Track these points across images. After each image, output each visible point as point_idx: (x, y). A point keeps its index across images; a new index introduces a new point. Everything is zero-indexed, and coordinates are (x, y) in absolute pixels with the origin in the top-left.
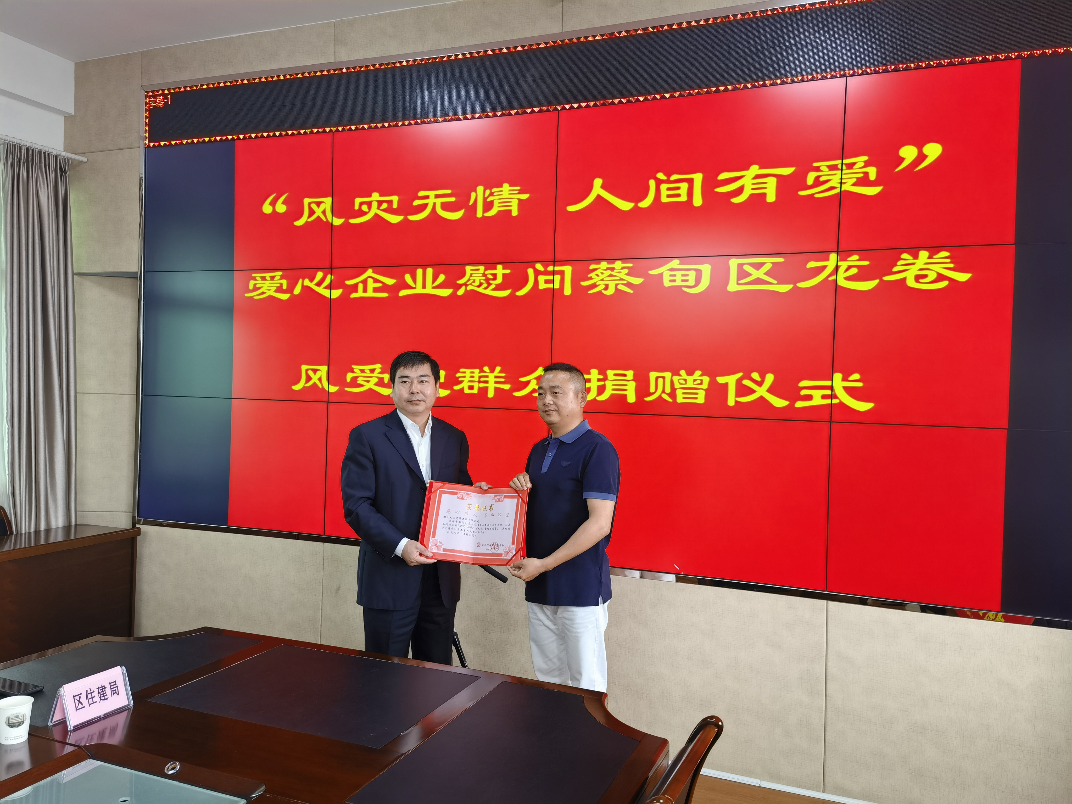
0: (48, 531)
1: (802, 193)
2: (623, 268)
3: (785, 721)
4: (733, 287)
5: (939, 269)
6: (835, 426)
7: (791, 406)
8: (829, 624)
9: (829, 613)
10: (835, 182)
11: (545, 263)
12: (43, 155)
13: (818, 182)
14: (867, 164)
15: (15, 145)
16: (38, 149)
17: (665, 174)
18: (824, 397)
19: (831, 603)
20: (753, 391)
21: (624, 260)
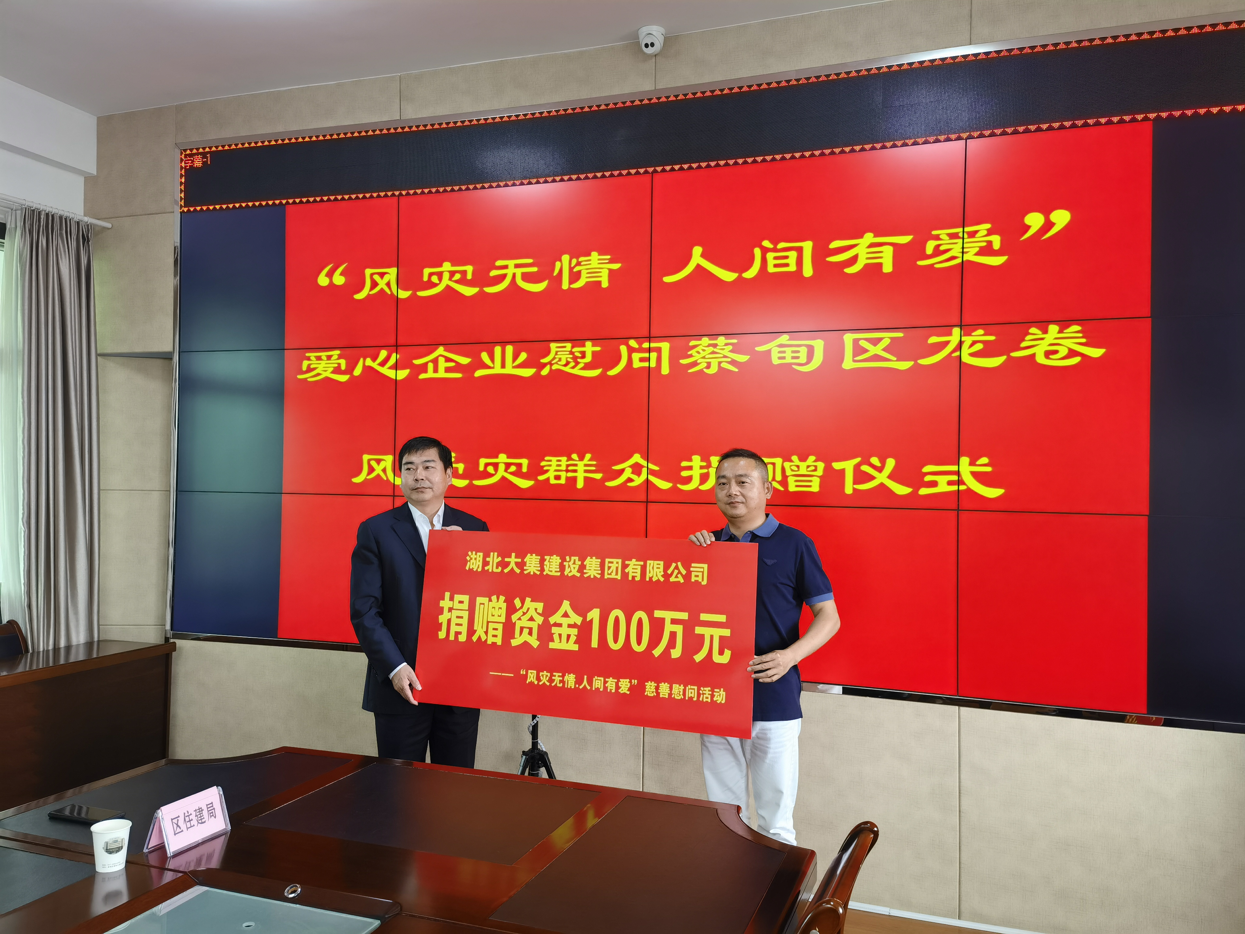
0: (68, 648)
1: (921, 263)
2: (726, 344)
3: (915, 842)
4: (848, 364)
5: (1071, 344)
6: (964, 516)
7: (914, 494)
8: (961, 732)
9: (961, 720)
10: (956, 251)
11: (640, 339)
12: (64, 221)
13: (938, 252)
14: (990, 232)
15: (33, 211)
16: (59, 214)
17: (772, 242)
18: (950, 483)
19: (964, 709)
20: (872, 478)
21: (727, 335)
